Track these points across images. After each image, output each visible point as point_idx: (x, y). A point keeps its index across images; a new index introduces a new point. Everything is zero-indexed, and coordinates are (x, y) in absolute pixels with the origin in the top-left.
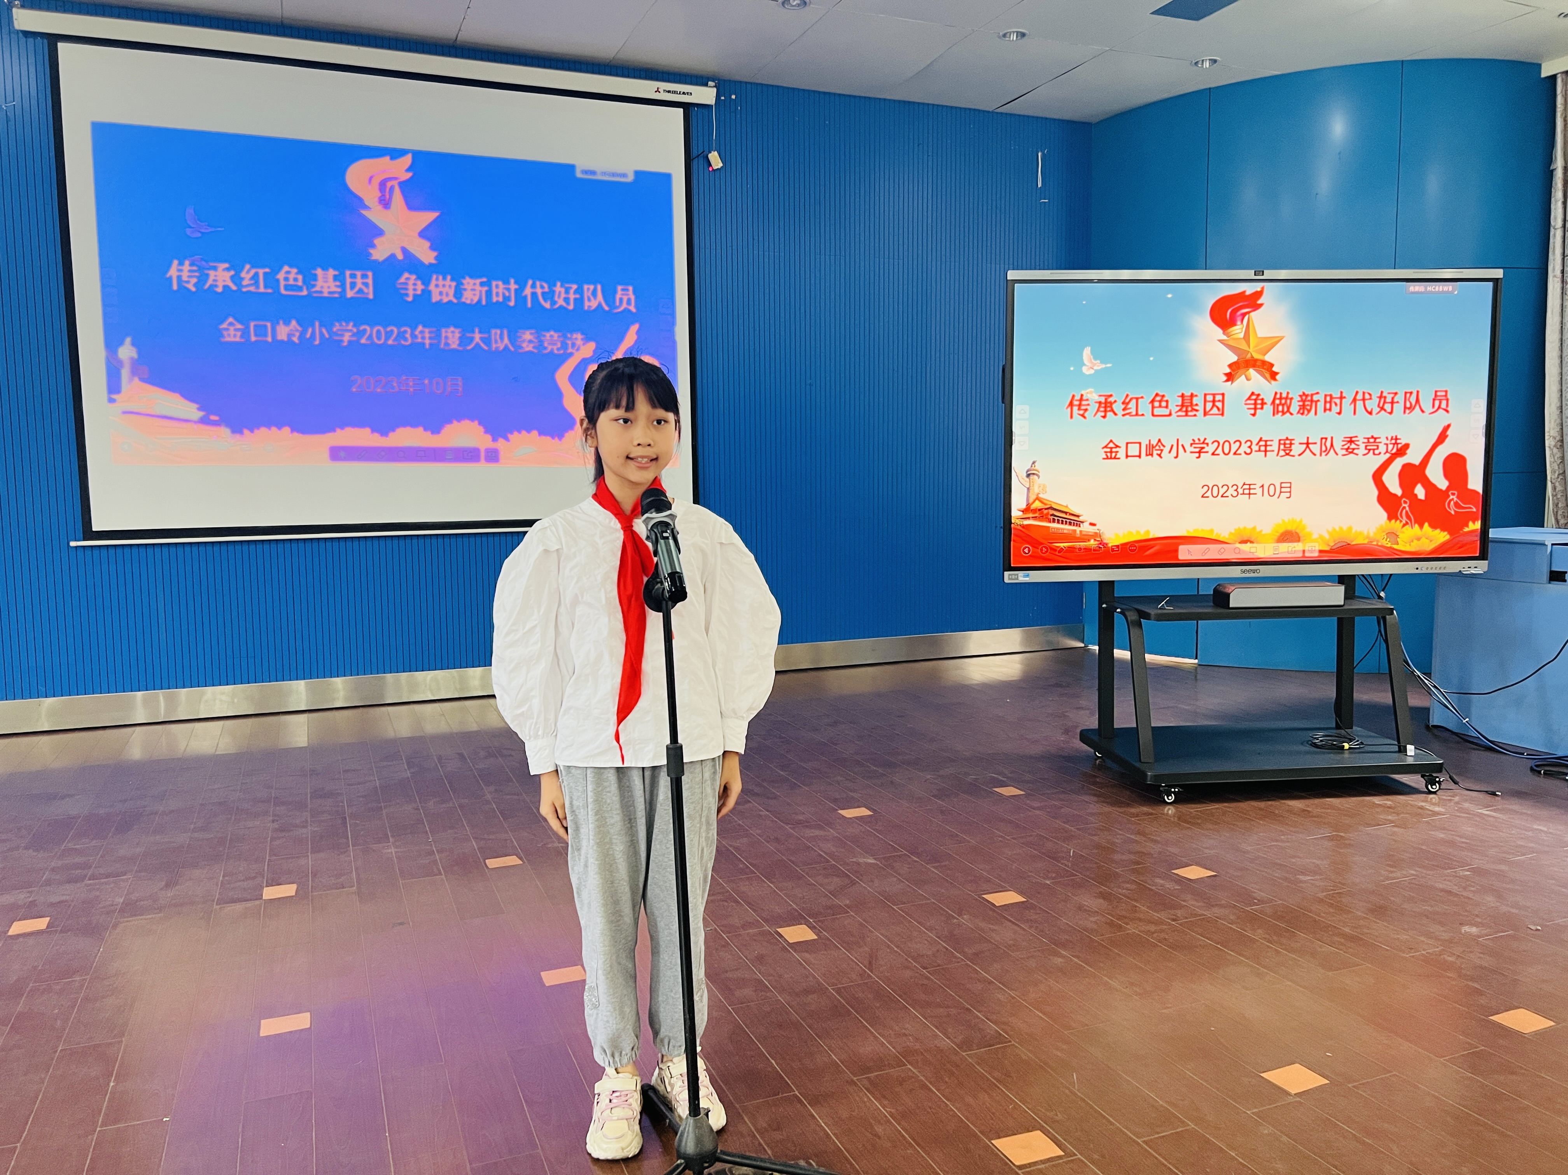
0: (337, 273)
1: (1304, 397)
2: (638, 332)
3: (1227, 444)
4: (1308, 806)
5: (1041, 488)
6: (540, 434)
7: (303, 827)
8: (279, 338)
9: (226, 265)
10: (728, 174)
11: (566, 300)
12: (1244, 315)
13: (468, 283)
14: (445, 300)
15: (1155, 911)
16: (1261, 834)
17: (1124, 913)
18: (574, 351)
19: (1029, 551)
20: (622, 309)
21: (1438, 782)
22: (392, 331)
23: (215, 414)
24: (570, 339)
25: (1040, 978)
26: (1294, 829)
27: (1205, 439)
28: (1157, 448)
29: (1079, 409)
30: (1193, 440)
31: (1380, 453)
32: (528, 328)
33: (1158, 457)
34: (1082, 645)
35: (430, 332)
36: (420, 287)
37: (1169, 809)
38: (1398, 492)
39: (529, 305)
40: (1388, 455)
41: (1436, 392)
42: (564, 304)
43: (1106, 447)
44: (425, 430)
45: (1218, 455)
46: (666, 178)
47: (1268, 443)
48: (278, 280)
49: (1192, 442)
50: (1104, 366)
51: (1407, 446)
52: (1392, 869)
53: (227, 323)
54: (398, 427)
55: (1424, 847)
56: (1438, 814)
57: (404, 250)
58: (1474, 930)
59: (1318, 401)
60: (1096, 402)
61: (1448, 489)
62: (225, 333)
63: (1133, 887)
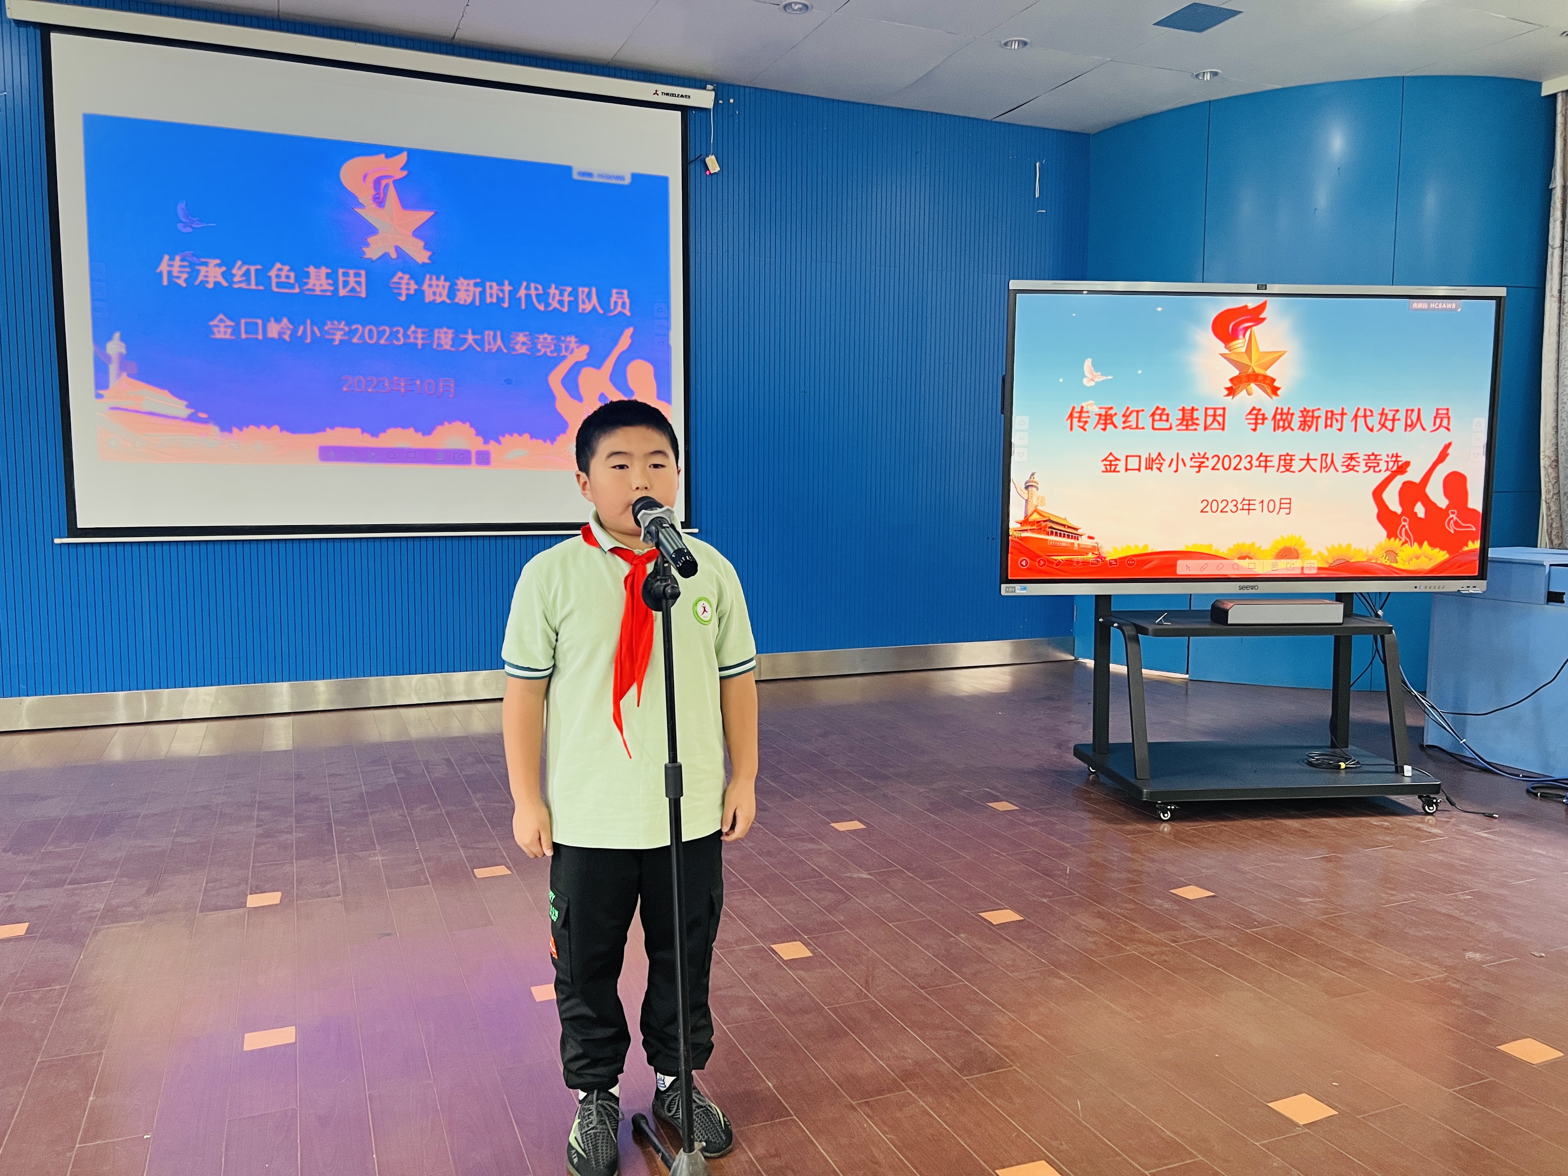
0: (329, 271)
1: (1304, 412)
2: (632, 336)
3: (1227, 459)
4: (1305, 826)
5: (1039, 500)
6: (531, 438)
7: (287, 833)
8: (270, 335)
9: (218, 261)
10: (725, 178)
11: (561, 302)
12: (1246, 329)
13: (462, 283)
14: (439, 300)
15: (1154, 931)
16: (1259, 854)
17: (1124, 934)
18: (567, 354)
19: (1027, 563)
20: (616, 312)
21: (1434, 803)
22: (384, 331)
23: (204, 412)
24: (564, 341)
25: (1039, 999)
26: (1292, 850)
27: (1205, 454)
28: (1157, 461)
29: (1079, 421)
30: (1193, 454)
31: (1380, 471)
32: (522, 331)
33: (1158, 471)
34: (1072, 658)
35: (423, 333)
36: (413, 286)
37: (1165, 827)
38: (1398, 510)
39: (523, 307)
40: (1388, 473)
41: (1438, 410)
42: (558, 307)
43: (1105, 460)
44: (416, 431)
45: (1218, 469)
46: (662, 182)
47: (1269, 459)
48: (270, 277)
49: (1192, 456)
50: (1105, 378)
51: (1407, 464)
52: (1393, 892)
53: (218, 318)
54: (389, 428)
55: (1424, 870)
56: (1435, 835)
57: (397, 248)
58: (1478, 956)
59: (1320, 417)
60: (1096, 415)
61: (1448, 507)
62: (215, 330)
63: (1131, 906)
